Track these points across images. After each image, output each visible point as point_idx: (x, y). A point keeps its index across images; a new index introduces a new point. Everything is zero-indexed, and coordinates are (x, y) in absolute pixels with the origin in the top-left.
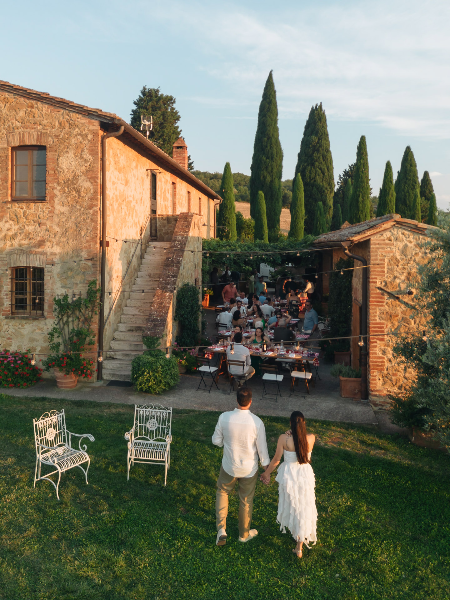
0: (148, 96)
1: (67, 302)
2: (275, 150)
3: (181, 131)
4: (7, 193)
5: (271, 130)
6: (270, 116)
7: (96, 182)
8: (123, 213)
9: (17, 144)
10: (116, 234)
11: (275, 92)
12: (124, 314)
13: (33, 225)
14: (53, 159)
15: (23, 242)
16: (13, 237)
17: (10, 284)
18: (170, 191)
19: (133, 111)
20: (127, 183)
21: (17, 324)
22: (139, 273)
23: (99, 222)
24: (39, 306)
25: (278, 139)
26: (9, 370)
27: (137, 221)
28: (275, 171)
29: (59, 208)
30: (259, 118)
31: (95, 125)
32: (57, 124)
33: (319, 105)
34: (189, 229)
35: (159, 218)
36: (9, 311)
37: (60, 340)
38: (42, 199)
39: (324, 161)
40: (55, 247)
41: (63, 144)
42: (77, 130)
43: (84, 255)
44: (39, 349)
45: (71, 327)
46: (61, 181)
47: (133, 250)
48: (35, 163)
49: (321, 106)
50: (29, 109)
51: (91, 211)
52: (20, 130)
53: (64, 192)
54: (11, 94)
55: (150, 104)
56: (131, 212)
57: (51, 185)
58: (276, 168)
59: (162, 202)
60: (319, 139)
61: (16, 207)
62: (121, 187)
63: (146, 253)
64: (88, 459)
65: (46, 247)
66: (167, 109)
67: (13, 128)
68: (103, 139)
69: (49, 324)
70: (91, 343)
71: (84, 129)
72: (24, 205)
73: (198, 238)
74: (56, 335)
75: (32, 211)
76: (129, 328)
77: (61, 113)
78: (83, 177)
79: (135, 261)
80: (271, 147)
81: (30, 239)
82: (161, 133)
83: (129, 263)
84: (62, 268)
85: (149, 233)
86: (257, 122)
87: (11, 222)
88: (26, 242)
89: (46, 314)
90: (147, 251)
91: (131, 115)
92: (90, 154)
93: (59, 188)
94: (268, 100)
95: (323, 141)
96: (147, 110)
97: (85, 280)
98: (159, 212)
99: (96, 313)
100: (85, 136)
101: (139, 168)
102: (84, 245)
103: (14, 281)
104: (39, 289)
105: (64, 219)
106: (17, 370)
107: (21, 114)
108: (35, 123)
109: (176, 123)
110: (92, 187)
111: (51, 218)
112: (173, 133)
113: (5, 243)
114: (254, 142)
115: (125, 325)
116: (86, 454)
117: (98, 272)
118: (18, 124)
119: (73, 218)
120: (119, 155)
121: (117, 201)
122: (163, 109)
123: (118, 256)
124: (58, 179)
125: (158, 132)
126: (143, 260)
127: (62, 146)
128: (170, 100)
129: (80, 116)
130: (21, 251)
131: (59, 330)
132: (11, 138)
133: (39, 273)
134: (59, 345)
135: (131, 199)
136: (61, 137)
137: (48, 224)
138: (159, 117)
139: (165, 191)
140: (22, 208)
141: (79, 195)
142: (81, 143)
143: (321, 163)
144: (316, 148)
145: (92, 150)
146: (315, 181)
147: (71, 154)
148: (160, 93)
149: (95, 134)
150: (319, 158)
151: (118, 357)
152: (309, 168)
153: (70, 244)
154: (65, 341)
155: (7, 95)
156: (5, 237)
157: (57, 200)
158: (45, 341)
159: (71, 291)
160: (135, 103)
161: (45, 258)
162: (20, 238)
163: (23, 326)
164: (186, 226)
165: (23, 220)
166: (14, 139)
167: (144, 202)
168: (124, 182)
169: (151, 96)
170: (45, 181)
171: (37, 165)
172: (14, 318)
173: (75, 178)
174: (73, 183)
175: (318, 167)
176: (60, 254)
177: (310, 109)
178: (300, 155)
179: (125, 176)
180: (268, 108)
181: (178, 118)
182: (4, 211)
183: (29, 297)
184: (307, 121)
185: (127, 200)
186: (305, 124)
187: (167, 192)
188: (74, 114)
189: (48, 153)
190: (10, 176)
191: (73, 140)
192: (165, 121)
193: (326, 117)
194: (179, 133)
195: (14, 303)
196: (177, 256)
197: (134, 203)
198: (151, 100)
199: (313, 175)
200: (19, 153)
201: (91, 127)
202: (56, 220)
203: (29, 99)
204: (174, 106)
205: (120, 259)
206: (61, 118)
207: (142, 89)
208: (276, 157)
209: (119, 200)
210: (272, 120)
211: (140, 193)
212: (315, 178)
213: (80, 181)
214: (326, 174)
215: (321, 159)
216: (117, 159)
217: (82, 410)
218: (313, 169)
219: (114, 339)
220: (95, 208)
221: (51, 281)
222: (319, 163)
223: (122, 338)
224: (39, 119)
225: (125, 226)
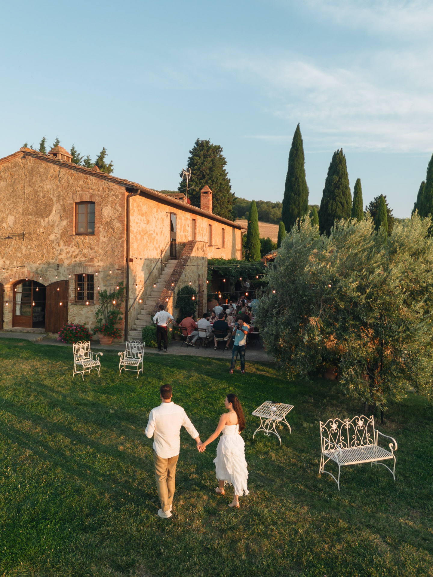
0: (201, 146)
1: (107, 294)
2: (301, 188)
3: (227, 173)
4: (72, 230)
5: (299, 172)
6: (297, 161)
7: (123, 223)
8: (145, 241)
9: (78, 201)
10: (139, 255)
11: (302, 141)
12: (146, 304)
13: (87, 249)
14: (99, 210)
15: (82, 259)
16: (76, 256)
17: (74, 284)
18: (191, 225)
19: (189, 158)
20: (148, 222)
21: (79, 308)
22: (159, 280)
23: (125, 247)
24: (91, 297)
25: (304, 178)
26: (72, 333)
27: (157, 246)
28: (301, 204)
29: (102, 239)
30: (289, 162)
31: (123, 190)
32: (101, 189)
33: (340, 150)
34: (191, 252)
35: (178, 244)
36: (74, 300)
37: (102, 317)
38: (93, 233)
39: (343, 195)
40: (100, 262)
41: (105, 200)
42: (112, 192)
43: (117, 267)
44: (91, 323)
45: (109, 310)
46: (103, 223)
47: (153, 265)
48: (89, 212)
49: (341, 151)
50: (85, 180)
51: (121, 241)
52: (80, 192)
53: (105, 229)
54: (75, 171)
55: (202, 152)
56: (152, 241)
57: (97, 225)
58: (302, 203)
59: (182, 233)
60: (340, 178)
61: (78, 238)
62: (143, 226)
63: (166, 267)
64: (100, 364)
65: (95, 262)
66: (216, 156)
67: (76, 191)
68: (128, 197)
69: (97, 307)
70: (121, 319)
71: (117, 192)
72: (82, 237)
73: (203, 257)
74: (100, 314)
75: (87, 241)
76: (147, 313)
77: (103, 182)
78: (116, 220)
79: (155, 272)
80: (298, 186)
81: (86, 257)
82: (210, 175)
83: (150, 273)
84: (104, 274)
85: (169, 254)
86: (288, 165)
87: (75, 247)
88: (84, 259)
89: (95, 302)
90: (167, 266)
91: (188, 161)
92: (120, 207)
93: (102, 227)
94: (295, 148)
95: (343, 180)
96: (200, 157)
97: (117, 282)
98: (179, 240)
99: (123, 301)
100: (117, 196)
101: (159, 212)
102: (117, 261)
103: (77, 283)
104: (91, 287)
105: (105, 246)
106: (77, 334)
107: (81, 183)
108: (89, 188)
109: (224, 167)
110: (121, 226)
111: (97, 245)
112: (220, 175)
113: (71, 260)
114: (285, 182)
115: (146, 311)
116: (99, 362)
117: (125, 277)
118: (79, 189)
119: (110, 244)
120: (142, 205)
121: (140, 234)
122: (212, 156)
123: (141, 268)
124: (101, 221)
125: (208, 175)
126: (163, 272)
127: (104, 202)
128: (218, 149)
129: (114, 184)
130: (80, 264)
131: (102, 311)
132: (75, 197)
133: (91, 277)
134: (101, 320)
135: (152, 232)
136: (103, 196)
137: (96, 248)
138: (209, 163)
139: (185, 225)
140: (81, 239)
141: (114, 231)
142: (115, 200)
143: (341, 198)
144: (337, 186)
145: (121, 204)
146: (336, 212)
147: (109, 207)
148: (210, 144)
149: (123, 195)
150: (339, 193)
151: (138, 329)
152: (331, 201)
153: (109, 261)
154: (105, 318)
155: (72, 171)
156: (71, 256)
157: (101, 234)
158: (94, 318)
159: (109, 288)
160: (191, 152)
161: (94, 269)
162: (80, 257)
163: (82, 309)
164: (190, 250)
165: (82, 246)
166: (76, 198)
167: (164, 234)
168: (146, 222)
169: (203, 146)
170: (94, 222)
171: (90, 213)
172: (76, 305)
173: (112, 221)
174: (110, 224)
175: (339, 201)
176: (103, 266)
177: (333, 154)
178: (324, 191)
179: (147, 219)
180: (296, 154)
181: (225, 163)
182: (71, 241)
183: (86, 292)
184: (331, 164)
185: (148, 233)
186: (329, 166)
187: (187, 226)
188: (111, 183)
189: (96, 206)
190: (74, 220)
191: (110, 198)
192: (214, 165)
193: (346, 160)
194: (226, 175)
195: (77, 295)
196: (180, 269)
197: (155, 234)
198: (203, 149)
199: (334, 207)
200: (80, 206)
201: (121, 191)
202: (101, 246)
203: (85, 174)
204: (222, 153)
205: (142, 271)
206: (104, 185)
207: (196, 141)
208: (302, 194)
209: (142, 233)
210: (299, 164)
211: (160, 228)
212: (336, 210)
213: (114, 223)
214: (345, 207)
215: (341, 195)
216: (140, 208)
217: (110, 354)
218: (334, 202)
219: (137, 319)
220: (123, 239)
221: (98, 283)
222: (339, 198)
223: (143, 318)
224: (91, 186)
225: (147, 249)
